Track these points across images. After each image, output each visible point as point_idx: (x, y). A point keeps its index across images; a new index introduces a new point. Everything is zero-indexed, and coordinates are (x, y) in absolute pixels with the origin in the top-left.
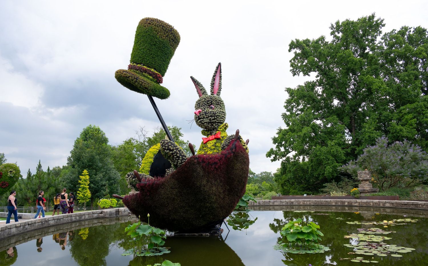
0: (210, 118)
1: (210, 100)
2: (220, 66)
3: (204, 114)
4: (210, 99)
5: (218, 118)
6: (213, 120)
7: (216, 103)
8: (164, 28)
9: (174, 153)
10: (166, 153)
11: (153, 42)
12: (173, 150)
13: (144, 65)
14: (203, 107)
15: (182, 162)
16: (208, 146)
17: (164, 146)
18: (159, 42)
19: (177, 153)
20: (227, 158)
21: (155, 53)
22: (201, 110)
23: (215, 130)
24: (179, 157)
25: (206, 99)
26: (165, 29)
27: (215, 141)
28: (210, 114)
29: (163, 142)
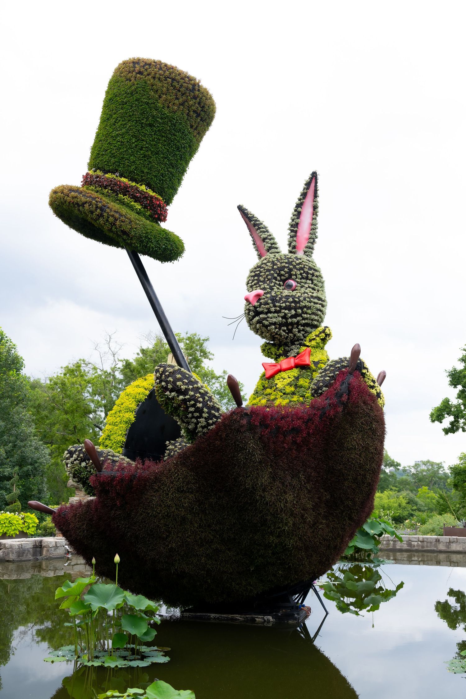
0: (284, 312)
1: (287, 265)
2: (314, 181)
3: (270, 301)
4: (286, 263)
5: (306, 313)
6: (292, 317)
7: (301, 274)
8: (175, 83)
9: (189, 400)
10: (168, 398)
11: (147, 119)
12: (185, 392)
13: (121, 176)
14: (268, 285)
15: (209, 424)
16: (277, 384)
17: (164, 381)
18: (162, 118)
19: (197, 401)
20: (327, 417)
21: (151, 145)
22: (262, 292)
23: (296, 343)
24: (200, 411)
25: (276, 264)
26: (178, 86)
27: (295, 372)
28: (285, 302)
29: (161, 369)
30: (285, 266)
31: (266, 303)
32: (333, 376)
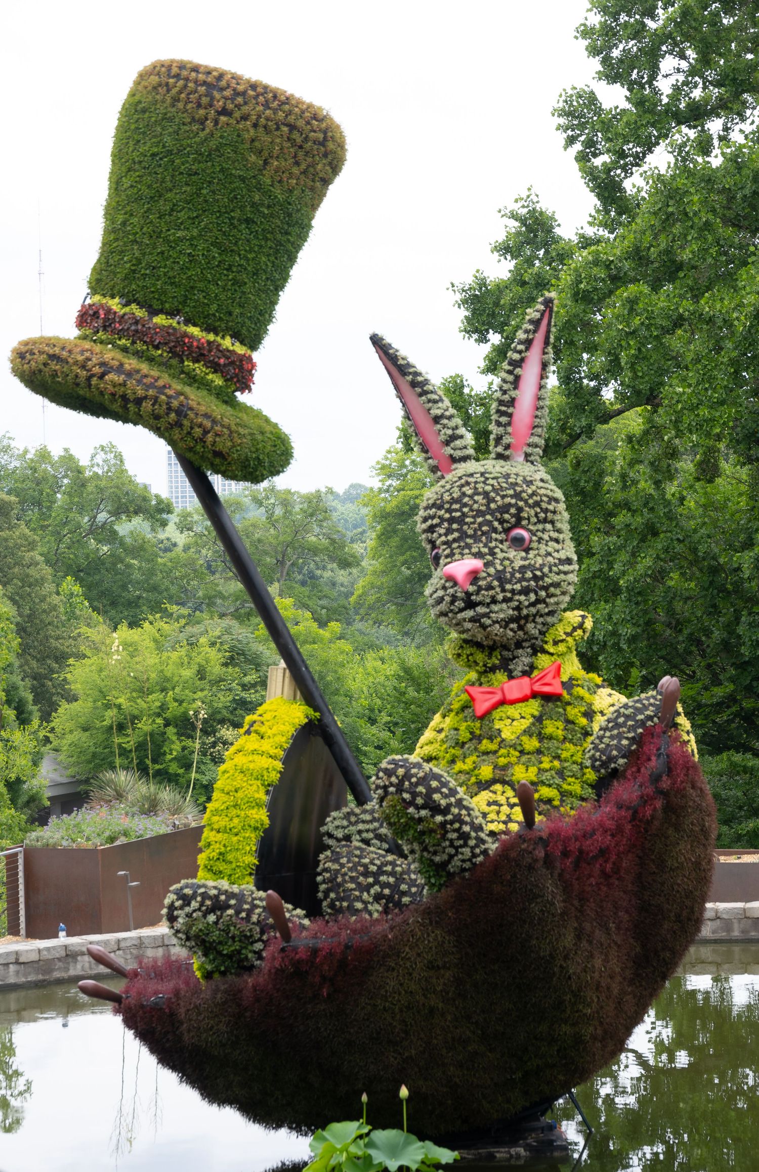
0: (517, 601)
1: (513, 501)
3: (494, 582)
4: (511, 496)
5: (553, 595)
7: (536, 515)
8: (295, 135)
9: (452, 822)
10: (412, 818)
11: (242, 208)
12: (445, 811)
13: (187, 322)
14: (485, 546)
16: (499, 731)
18: (269, 207)
19: (462, 822)
21: (248, 260)
22: (478, 563)
23: (524, 644)
24: (465, 837)
25: (494, 500)
26: (299, 140)
27: (533, 707)
28: (520, 581)
30: (510, 503)
31: (490, 587)
32: (633, 738)
